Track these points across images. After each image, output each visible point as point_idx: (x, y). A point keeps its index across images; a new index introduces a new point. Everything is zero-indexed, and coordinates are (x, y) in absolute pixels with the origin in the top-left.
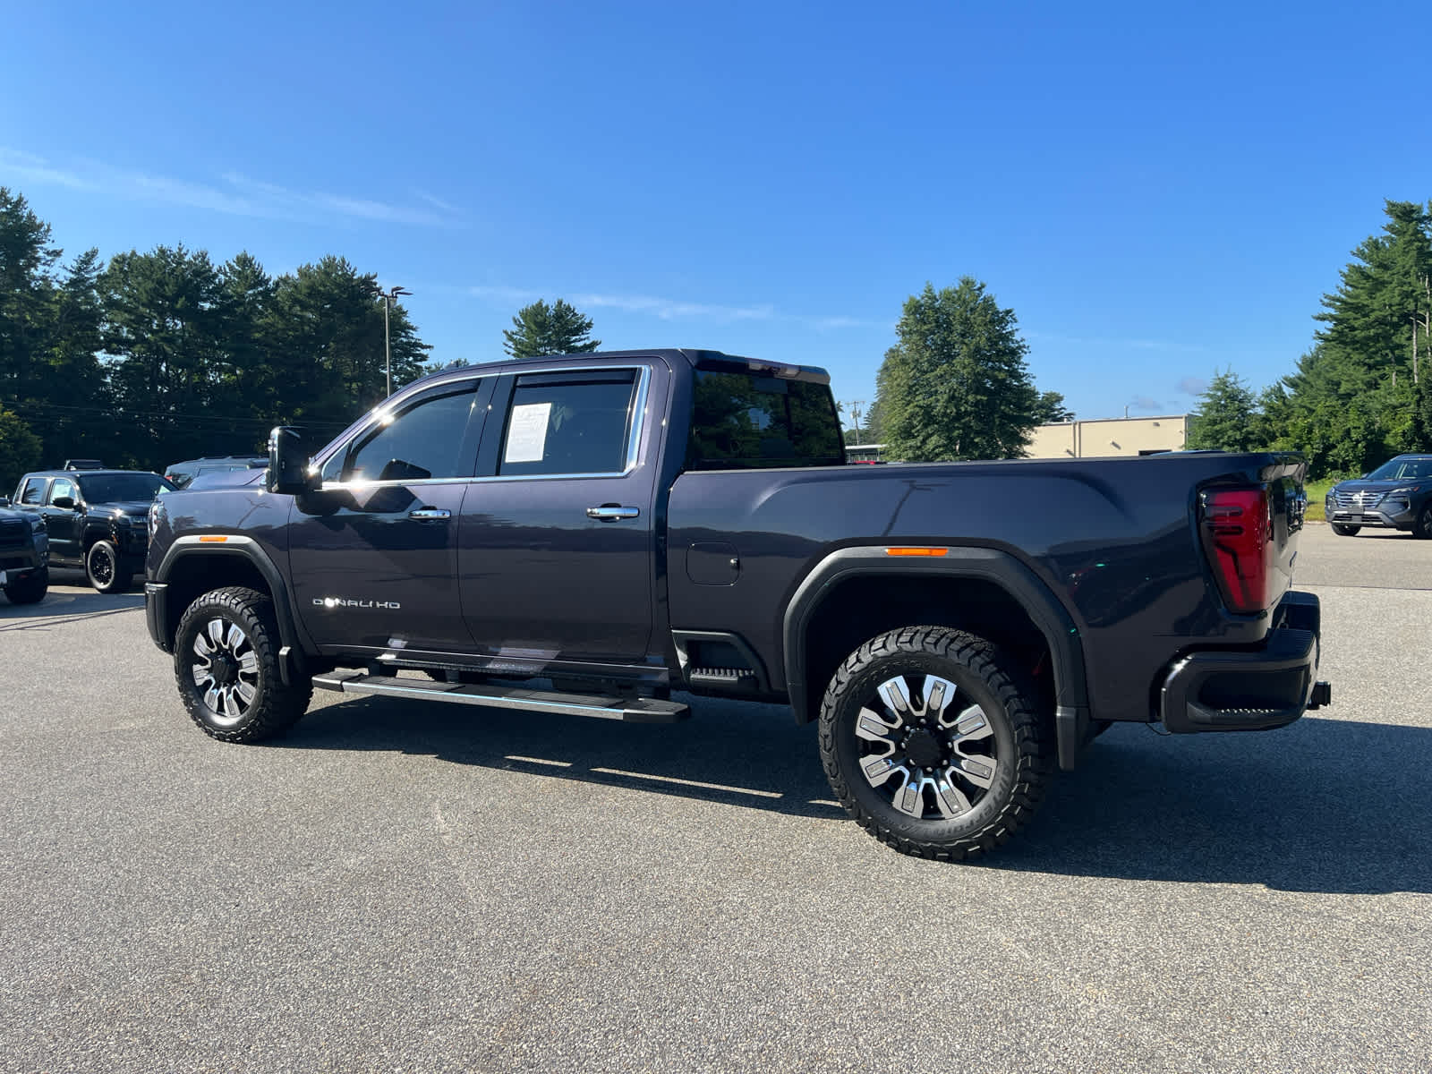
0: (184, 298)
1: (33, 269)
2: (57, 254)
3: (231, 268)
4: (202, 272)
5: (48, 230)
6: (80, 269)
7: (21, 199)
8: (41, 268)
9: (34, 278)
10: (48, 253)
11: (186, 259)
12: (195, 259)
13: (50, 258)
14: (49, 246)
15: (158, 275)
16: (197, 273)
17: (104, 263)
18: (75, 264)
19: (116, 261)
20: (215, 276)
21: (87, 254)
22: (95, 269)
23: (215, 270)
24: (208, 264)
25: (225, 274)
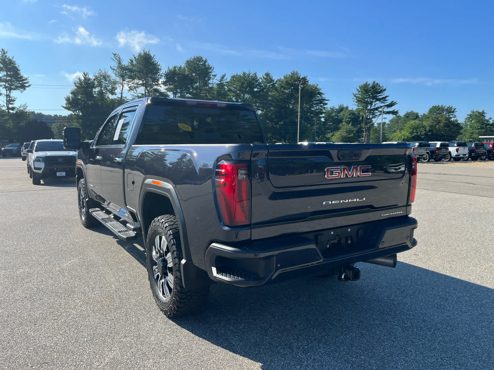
0: (249, 88)
1: (209, 81)
2: (215, 76)
3: (263, 77)
4: (255, 79)
5: (213, 69)
6: (221, 80)
7: (206, 60)
8: (211, 80)
9: (210, 84)
10: (213, 76)
11: (251, 75)
12: (253, 75)
13: (213, 77)
14: (213, 74)
15: (242, 81)
16: (253, 80)
17: (228, 78)
18: (220, 79)
19: (232, 77)
20: (258, 80)
21: (223, 76)
22: (225, 80)
23: (258, 78)
24: (256, 76)
25: (262, 79)
